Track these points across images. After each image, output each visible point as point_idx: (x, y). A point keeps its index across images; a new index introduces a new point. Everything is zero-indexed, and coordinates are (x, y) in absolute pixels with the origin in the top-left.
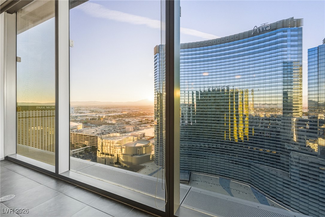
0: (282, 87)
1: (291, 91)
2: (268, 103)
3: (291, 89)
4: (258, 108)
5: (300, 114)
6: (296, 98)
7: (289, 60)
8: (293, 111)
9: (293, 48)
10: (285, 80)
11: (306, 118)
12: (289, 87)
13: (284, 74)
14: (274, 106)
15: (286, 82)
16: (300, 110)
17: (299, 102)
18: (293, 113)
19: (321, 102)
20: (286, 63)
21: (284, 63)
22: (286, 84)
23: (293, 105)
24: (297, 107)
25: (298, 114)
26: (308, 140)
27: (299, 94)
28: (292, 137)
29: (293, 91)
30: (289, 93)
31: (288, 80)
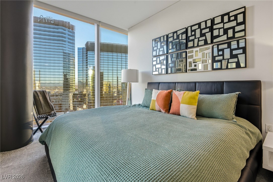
0: (63, 71)
1: (69, 74)
2: (52, 82)
3: (69, 73)
4: (44, 87)
5: (74, 90)
6: (72, 79)
7: (67, 52)
8: (71, 88)
9: (69, 44)
10: (64, 66)
11: (77, 92)
12: (67, 71)
13: (64, 61)
14: (57, 85)
15: (66, 67)
16: (74, 87)
17: (74, 82)
18: (70, 89)
19: (84, 82)
20: (65, 53)
21: (64, 53)
22: (65, 69)
23: (71, 84)
24: (72, 85)
25: (73, 90)
26: (78, 107)
27: (73, 77)
28: (69, 107)
29: (70, 74)
30: (67, 75)
31: (66, 66)
